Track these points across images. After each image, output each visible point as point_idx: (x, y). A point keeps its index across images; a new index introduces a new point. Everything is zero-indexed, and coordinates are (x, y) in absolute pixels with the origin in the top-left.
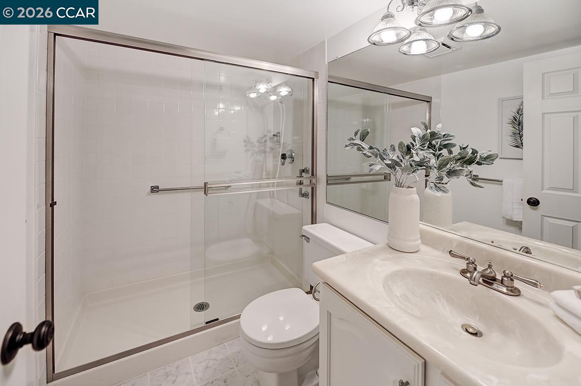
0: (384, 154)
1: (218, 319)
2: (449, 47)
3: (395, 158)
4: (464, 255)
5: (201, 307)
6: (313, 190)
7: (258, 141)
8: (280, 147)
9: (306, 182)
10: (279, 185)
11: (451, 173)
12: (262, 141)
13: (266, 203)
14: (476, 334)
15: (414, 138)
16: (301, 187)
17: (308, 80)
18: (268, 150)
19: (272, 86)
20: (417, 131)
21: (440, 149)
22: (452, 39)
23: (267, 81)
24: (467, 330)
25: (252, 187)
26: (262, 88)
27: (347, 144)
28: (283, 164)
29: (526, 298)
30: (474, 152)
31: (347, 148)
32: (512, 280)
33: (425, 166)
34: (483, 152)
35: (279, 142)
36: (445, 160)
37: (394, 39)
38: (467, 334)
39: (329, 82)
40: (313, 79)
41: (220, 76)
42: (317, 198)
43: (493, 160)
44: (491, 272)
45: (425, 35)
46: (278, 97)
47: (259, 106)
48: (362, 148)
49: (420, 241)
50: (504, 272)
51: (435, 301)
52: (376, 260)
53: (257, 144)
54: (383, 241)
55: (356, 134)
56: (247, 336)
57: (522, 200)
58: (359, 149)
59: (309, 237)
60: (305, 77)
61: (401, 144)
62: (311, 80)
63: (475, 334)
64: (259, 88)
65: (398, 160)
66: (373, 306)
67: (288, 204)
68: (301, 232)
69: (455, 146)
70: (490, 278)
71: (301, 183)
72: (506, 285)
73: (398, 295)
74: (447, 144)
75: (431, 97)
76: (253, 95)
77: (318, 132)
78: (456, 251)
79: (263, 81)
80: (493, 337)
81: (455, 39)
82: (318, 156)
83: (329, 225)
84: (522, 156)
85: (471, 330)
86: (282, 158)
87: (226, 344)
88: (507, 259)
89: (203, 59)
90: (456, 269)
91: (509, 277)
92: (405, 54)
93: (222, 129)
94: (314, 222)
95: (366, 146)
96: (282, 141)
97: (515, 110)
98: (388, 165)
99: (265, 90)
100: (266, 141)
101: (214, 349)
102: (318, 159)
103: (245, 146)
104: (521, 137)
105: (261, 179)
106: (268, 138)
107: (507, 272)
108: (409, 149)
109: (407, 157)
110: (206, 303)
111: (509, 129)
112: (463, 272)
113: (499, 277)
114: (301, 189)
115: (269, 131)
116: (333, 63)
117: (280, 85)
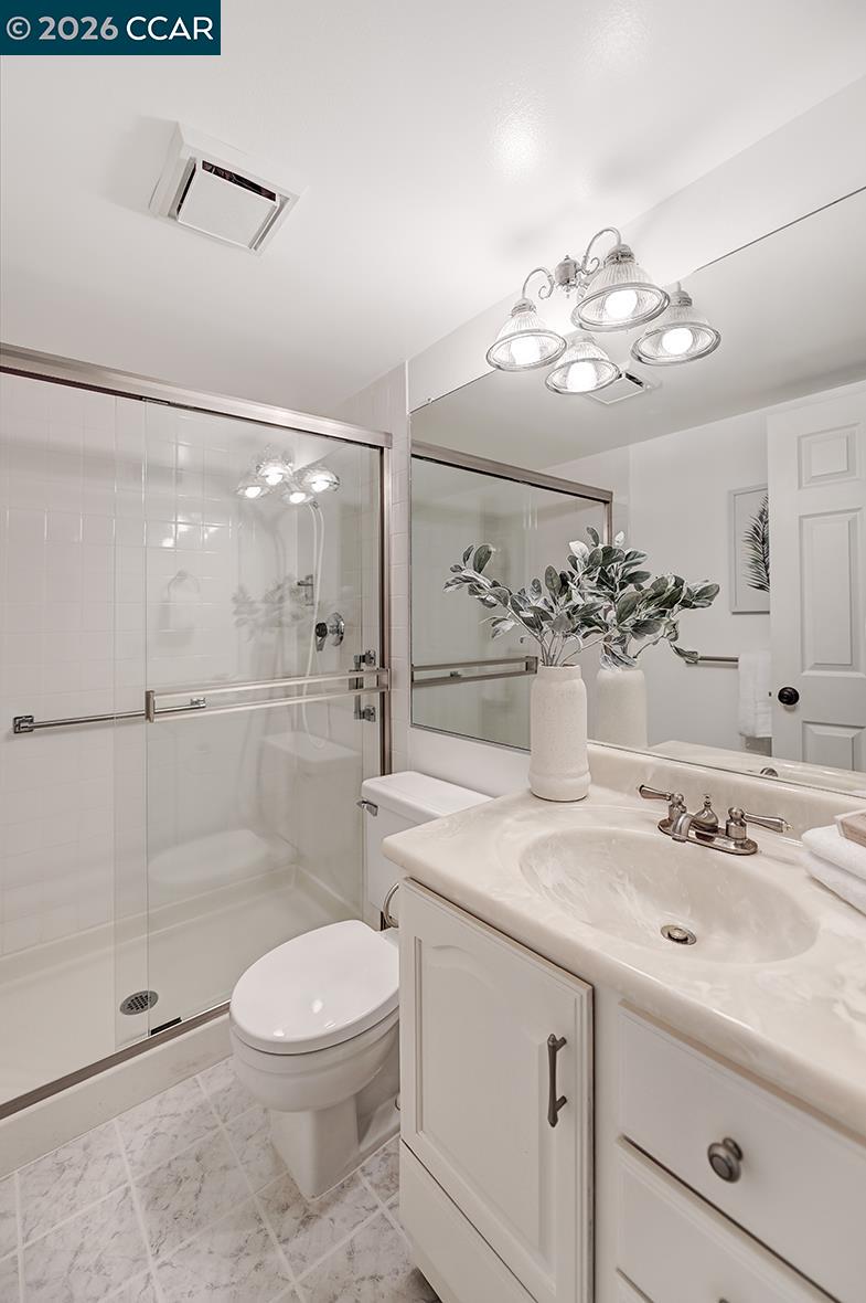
0: (520, 599)
1: (178, 1020)
2: (639, 383)
3: (540, 604)
4: (664, 791)
5: (138, 1003)
6: (384, 699)
7: (265, 601)
8: (313, 612)
9: (369, 681)
10: (313, 690)
11: (641, 628)
12: (275, 599)
13: (284, 742)
14: (686, 939)
15: (573, 561)
16: (357, 692)
17: (371, 453)
18: (287, 619)
19: (295, 470)
20: (580, 548)
21: (623, 586)
22: (640, 359)
23: (283, 458)
24: (670, 936)
25: (253, 697)
26: (274, 474)
27: (449, 580)
28: (320, 647)
29: (765, 856)
30: (679, 583)
31: (450, 589)
32: (743, 825)
33: (597, 624)
34: (693, 584)
35: (309, 598)
36: (628, 602)
37: (535, 358)
38: (670, 942)
39: (413, 456)
40: (382, 449)
41: (177, 445)
42: (392, 716)
43: (711, 598)
44: (710, 816)
45: (594, 352)
46: (307, 495)
47: (268, 517)
48: (478, 586)
49: (588, 777)
50: (730, 811)
51: (615, 889)
52: (508, 821)
53: (263, 607)
54: (521, 786)
55: (466, 557)
56: (245, 1033)
57: (770, 694)
58: (472, 591)
59: (375, 803)
60: (365, 444)
61: (550, 571)
62: (378, 451)
63: (684, 941)
64: (266, 473)
65: (546, 608)
66: (500, 899)
67: (330, 740)
68: (360, 792)
69: (648, 577)
70: (707, 828)
71: (358, 685)
72: (734, 836)
73: (549, 885)
74: (635, 573)
75: (612, 493)
76: (252, 492)
77: (393, 567)
78: (650, 785)
79: (277, 457)
80: (715, 940)
81: (644, 359)
82: (393, 623)
83: (418, 774)
84: (769, 607)
85: (677, 935)
86: (318, 634)
87: (197, 1076)
88: (738, 787)
89: (141, 398)
90: (652, 822)
91: (737, 820)
92: (557, 391)
93: (181, 576)
94: (387, 770)
95: (485, 582)
96: (317, 598)
97: (756, 514)
98: (528, 622)
99: (279, 478)
100: (281, 599)
101: (172, 1092)
102: (393, 628)
103: (236, 613)
104: (767, 567)
105: (271, 698)
106: (287, 592)
107: (734, 811)
108: (564, 580)
109: (562, 600)
110: (151, 992)
111: (747, 552)
112: (664, 826)
113: (722, 825)
114: (358, 700)
115: (289, 578)
116: (422, 414)
117: (311, 467)
